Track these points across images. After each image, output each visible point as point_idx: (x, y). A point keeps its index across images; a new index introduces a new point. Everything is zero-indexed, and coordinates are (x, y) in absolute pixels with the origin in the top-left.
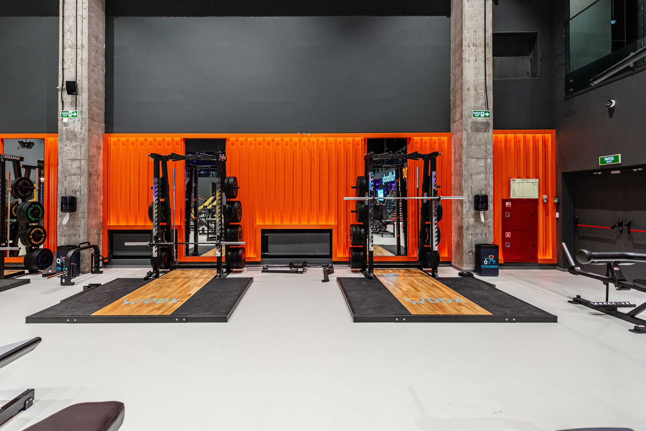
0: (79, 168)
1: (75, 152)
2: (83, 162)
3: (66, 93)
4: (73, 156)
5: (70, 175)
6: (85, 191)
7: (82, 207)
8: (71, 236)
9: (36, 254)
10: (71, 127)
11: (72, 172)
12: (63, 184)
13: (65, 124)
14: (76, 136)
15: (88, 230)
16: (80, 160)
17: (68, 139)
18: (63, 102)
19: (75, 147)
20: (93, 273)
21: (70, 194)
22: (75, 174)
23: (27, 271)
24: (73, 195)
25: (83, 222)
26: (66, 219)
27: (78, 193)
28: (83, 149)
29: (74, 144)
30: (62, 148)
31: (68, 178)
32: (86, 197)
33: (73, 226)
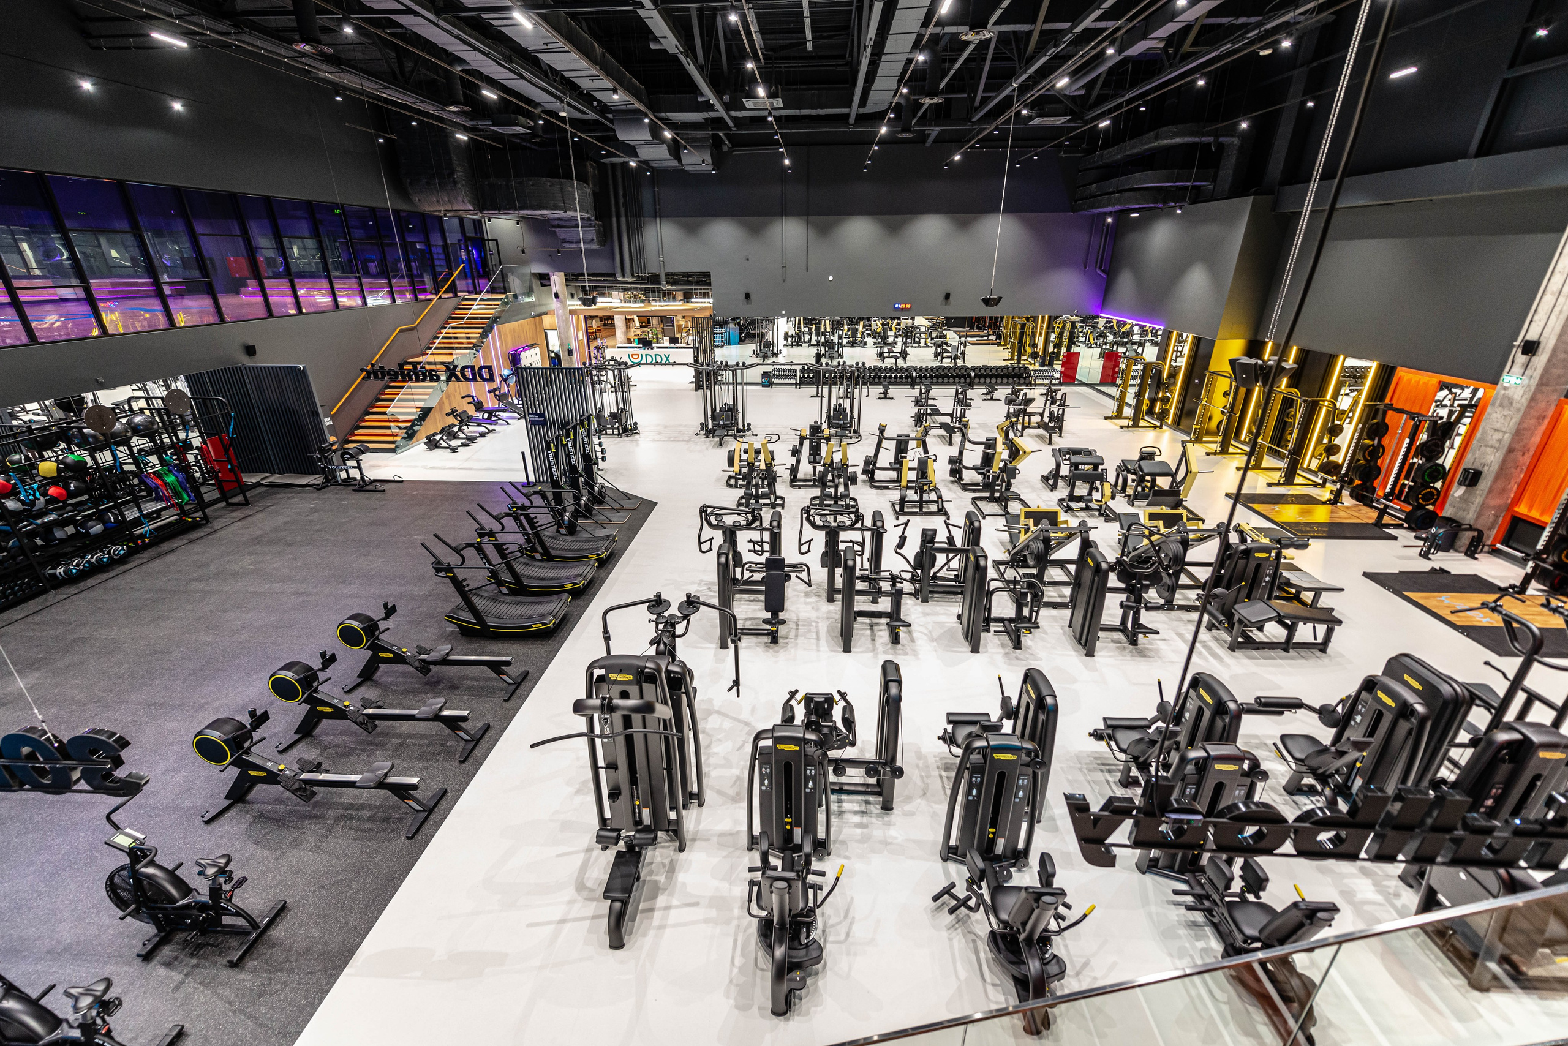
0: (1500, 441)
1: (1502, 420)
2: (1507, 435)
3: (1520, 351)
4: (1498, 426)
5: (1486, 446)
6: (1495, 467)
7: (1484, 484)
8: (1459, 509)
9: (1419, 513)
10: (1510, 393)
11: (1491, 443)
12: (1474, 453)
13: (1505, 388)
14: (1511, 403)
15: (1481, 510)
16: (1505, 432)
17: (1501, 405)
18: (1513, 362)
19: (1505, 416)
20: (1466, 554)
21: (1477, 466)
22: (1491, 447)
23: (1406, 525)
24: (1480, 469)
25: (1478, 500)
26: (1458, 492)
27: (1486, 468)
28: (1514, 421)
29: (1506, 412)
30: (1490, 414)
31: (1483, 448)
32: (1492, 476)
33: (1466, 501)
